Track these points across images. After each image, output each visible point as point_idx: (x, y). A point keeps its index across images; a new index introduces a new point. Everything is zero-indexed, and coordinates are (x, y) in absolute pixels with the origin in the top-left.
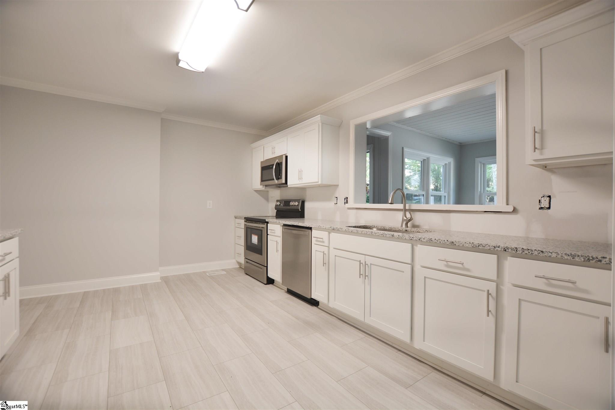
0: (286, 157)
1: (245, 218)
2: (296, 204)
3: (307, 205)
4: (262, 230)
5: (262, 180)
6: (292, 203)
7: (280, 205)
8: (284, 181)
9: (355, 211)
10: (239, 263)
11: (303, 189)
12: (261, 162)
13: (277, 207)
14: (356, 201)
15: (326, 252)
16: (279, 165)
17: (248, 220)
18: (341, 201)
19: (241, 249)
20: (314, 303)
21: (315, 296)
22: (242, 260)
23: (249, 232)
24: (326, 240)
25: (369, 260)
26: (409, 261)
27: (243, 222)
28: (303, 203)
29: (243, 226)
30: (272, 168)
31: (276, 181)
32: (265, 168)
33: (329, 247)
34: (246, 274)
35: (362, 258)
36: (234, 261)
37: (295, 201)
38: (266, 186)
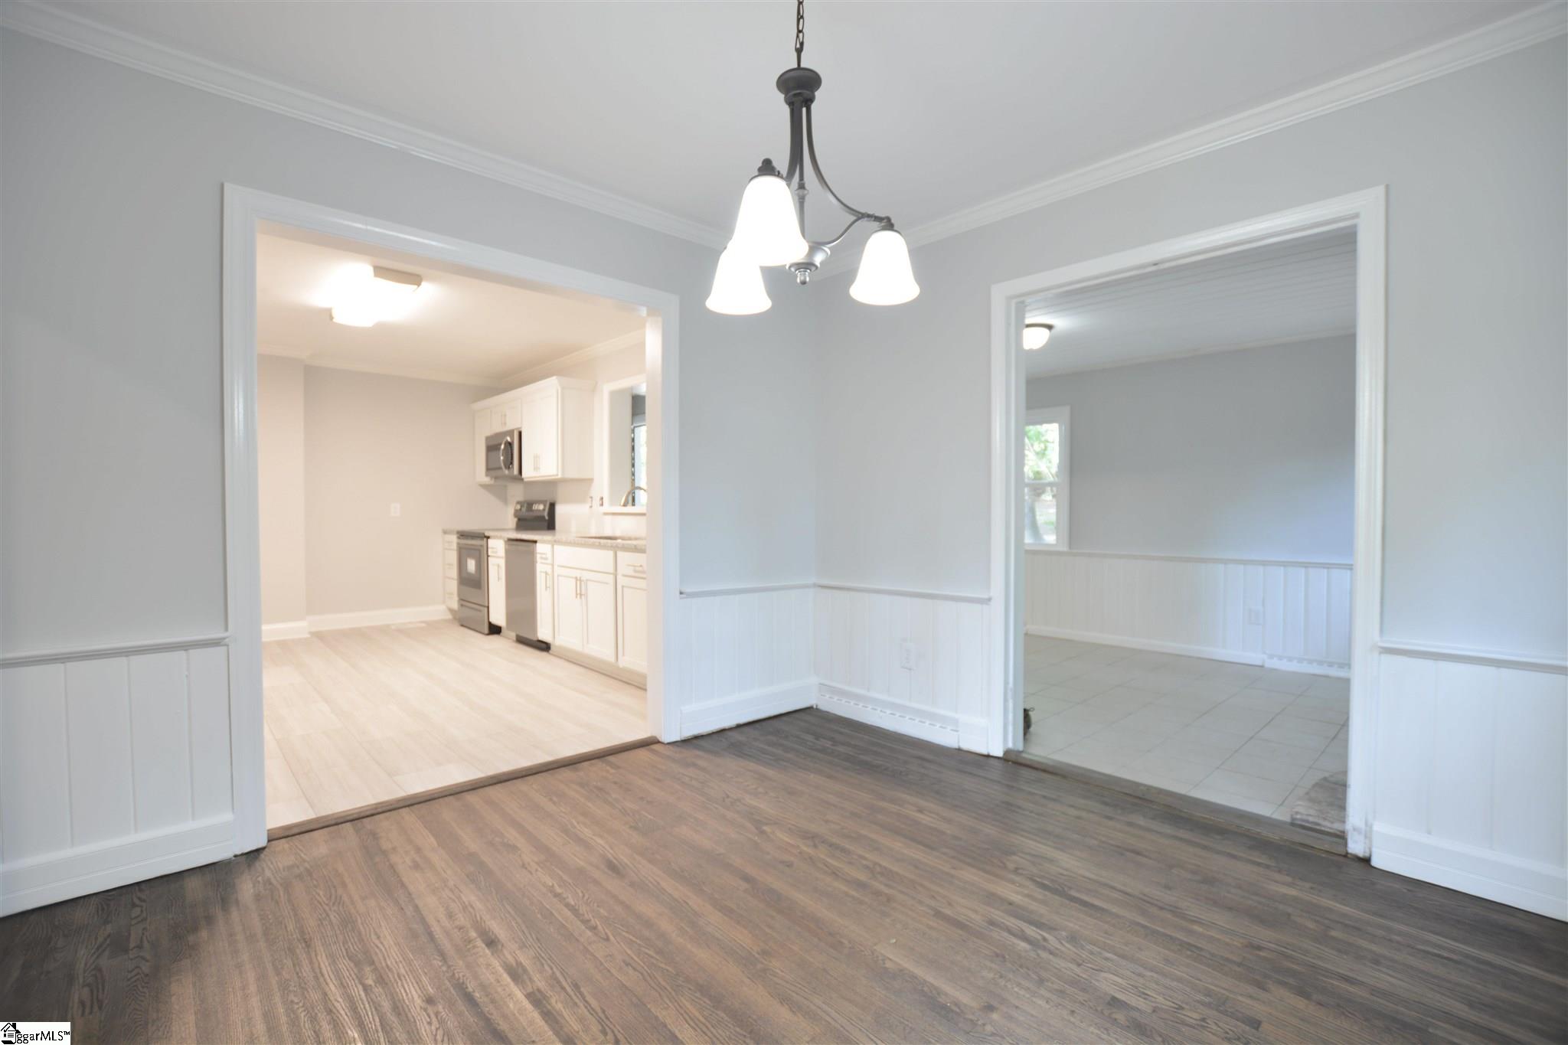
0: (520, 434)
1: (458, 532)
2: (541, 507)
3: (560, 510)
4: (480, 551)
5: (488, 469)
6: (535, 507)
7: (521, 509)
8: (516, 471)
9: (610, 517)
10: (451, 610)
11: (551, 484)
12: (487, 438)
13: (516, 514)
14: (612, 503)
15: (550, 572)
16: (510, 445)
17: (463, 535)
18: (596, 502)
19: (453, 586)
20: (544, 647)
21: (543, 634)
22: (455, 605)
23: (463, 554)
24: (549, 555)
25: (585, 575)
26: (612, 570)
27: (454, 538)
28: (552, 506)
29: (455, 546)
30: (499, 449)
31: (507, 472)
32: (492, 448)
33: (553, 565)
34: (462, 626)
35: (578, 574)
36: (443, 608)
37: (539, 502)
38: (496, 478)
